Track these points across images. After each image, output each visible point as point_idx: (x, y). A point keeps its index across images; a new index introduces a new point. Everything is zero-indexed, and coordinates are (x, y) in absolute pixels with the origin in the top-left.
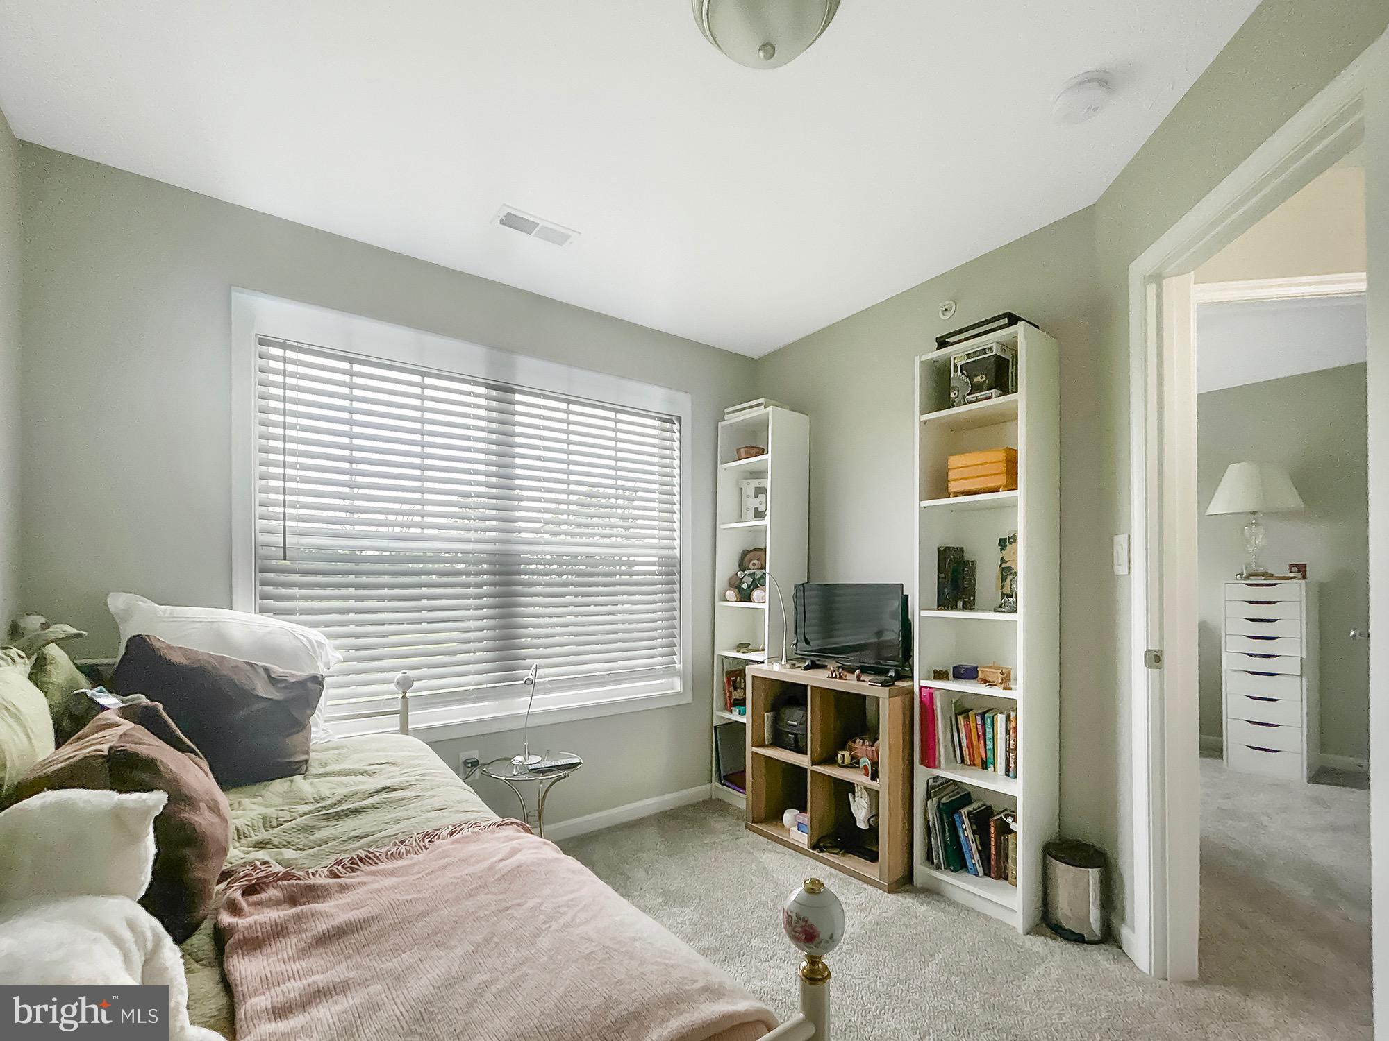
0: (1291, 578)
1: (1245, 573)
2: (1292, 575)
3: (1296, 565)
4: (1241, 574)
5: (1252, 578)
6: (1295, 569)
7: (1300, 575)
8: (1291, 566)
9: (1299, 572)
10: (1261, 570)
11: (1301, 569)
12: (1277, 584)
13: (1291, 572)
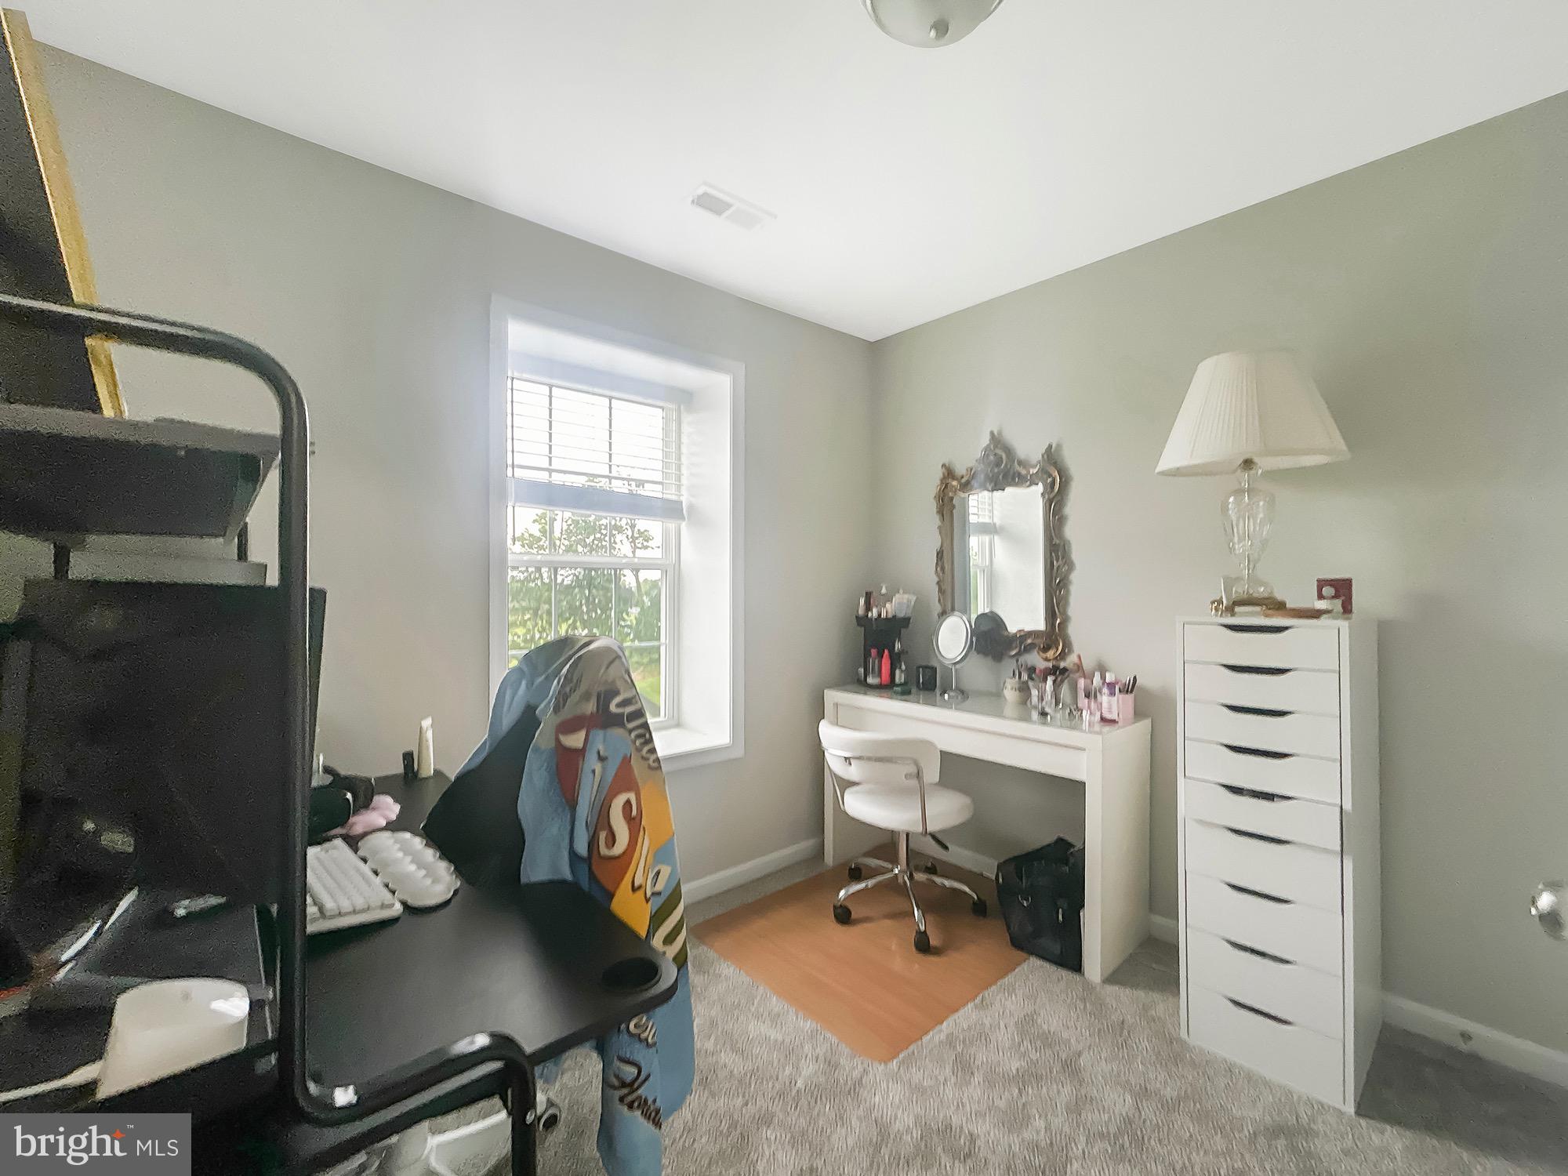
0: (1316, 614)
1: (1225, 602)
2: (1321, 605)
3: (1331, 583)
4: (1220, 602)
5: (1237, 609)
6: (1328, 591)
7: (1337, 605)
8: (1321, 584)
9: (1335, 597)
10: (1261, 591)
11: (1342, 589)
12: (1286, 628)
13: (1321, 597)
